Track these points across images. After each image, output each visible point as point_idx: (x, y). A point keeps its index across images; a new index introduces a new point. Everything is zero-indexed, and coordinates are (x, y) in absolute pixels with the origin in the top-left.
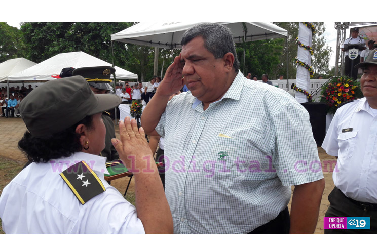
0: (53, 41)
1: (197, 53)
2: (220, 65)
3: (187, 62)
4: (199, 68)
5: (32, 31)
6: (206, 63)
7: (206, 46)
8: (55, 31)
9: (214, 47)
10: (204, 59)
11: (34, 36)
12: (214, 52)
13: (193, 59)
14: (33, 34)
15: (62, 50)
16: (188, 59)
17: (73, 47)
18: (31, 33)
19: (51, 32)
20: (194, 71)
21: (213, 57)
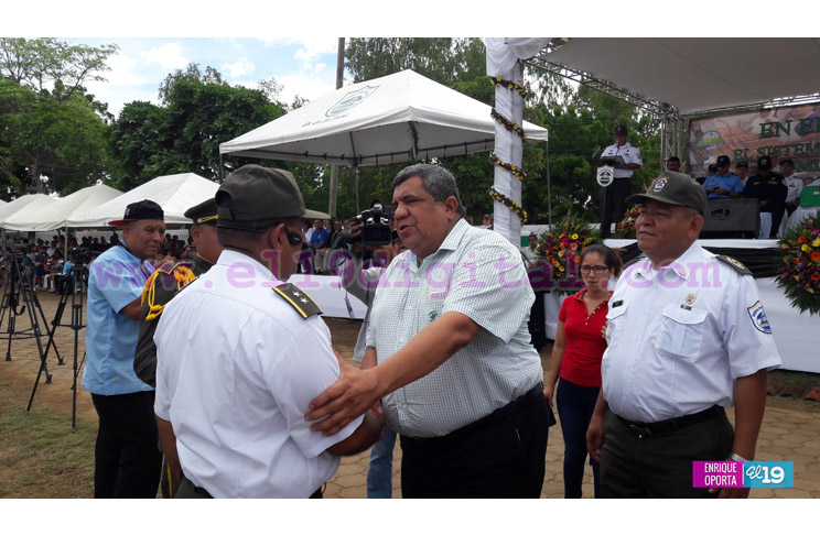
0: (152, 154)
1: (413, 193)
2: (440, 209)
3: (401, 204)
4: (415, 209)
5: (119, 136)
6: (424, 204)
7: (424, 186)
8: (157, 136)
9: (434, 188)
10: (422, 200)
11: (121, 145)
12: (434, 194)
13: (408, 200)
14: (120, 142)
15: (165, 171)
16: (401, 200)
17: (185, 164)
18: (118, 139)
19: (150, 137)
20: (409, 214)
21: (432, 199)
